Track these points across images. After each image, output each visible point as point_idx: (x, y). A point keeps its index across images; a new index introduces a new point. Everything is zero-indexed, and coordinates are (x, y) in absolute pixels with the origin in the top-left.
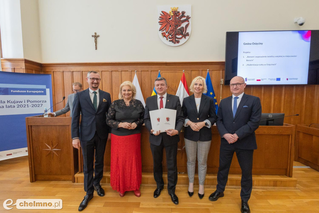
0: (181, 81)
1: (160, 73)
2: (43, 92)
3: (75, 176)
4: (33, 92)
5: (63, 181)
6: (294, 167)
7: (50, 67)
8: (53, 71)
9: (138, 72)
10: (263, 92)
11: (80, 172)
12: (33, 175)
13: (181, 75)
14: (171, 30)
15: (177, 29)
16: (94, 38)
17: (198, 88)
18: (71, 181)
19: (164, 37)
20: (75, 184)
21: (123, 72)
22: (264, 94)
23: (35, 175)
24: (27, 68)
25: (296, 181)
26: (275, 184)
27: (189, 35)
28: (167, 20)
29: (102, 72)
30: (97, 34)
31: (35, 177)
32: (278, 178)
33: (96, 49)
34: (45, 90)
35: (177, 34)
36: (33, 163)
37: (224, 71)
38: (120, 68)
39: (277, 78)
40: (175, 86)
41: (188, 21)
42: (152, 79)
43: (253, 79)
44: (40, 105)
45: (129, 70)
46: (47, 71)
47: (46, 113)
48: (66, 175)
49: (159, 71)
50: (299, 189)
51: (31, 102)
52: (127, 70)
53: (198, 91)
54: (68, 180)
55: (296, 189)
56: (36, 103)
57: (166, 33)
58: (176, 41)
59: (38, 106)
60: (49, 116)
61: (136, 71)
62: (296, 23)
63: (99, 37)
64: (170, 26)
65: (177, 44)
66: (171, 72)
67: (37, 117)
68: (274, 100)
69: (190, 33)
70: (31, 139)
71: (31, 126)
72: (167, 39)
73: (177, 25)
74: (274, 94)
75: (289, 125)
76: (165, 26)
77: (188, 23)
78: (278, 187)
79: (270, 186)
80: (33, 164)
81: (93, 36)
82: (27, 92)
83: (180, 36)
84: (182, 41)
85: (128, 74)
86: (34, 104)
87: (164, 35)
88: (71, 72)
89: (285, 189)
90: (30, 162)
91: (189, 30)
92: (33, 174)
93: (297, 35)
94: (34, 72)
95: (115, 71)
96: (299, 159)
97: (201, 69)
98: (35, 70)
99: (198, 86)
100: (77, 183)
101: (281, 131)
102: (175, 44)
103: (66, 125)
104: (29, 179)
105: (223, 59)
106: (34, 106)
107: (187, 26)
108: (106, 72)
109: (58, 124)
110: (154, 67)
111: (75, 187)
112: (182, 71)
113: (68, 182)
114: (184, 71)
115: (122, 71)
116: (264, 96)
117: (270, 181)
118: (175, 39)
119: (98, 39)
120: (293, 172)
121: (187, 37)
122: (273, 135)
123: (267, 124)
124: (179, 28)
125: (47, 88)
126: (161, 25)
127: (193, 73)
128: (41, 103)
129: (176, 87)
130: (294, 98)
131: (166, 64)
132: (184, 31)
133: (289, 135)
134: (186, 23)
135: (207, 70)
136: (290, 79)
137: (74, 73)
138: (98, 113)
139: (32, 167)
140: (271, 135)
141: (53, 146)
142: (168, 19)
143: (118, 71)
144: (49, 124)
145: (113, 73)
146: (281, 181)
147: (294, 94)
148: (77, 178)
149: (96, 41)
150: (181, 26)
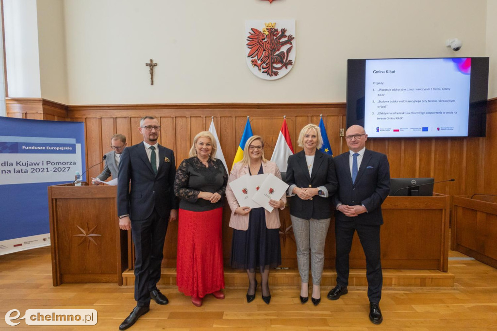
0: (281, 132)
1: (250, 120)
2: (71, 148)
3: (123, 276)
4: (55, 148)
5: (103, 283)
6: (450, 259)
7: (81, 111)
8: (85, 117)
9: (215, 118)
10: (403, 148)
11: (131, 269)
12: (58, 275)
13: (281, 123)
14: (265, 57)
15: (275, 54)
16: (148, 68)
17: (311, 141)
18: (116, 282)
19: (255, 66)
20: (123, 287)
21: (193, 119)
22: (405, 151)
23: (61, 275)
24: (45, 113)
25: (453, 278)
26: (423, 282)
27: (293, 64)
28: (259, 41)
29: (161, 119)
30: (154, 62)
31: (61, 279)
32: (427, 273)
33: (152, 84)
34: (73, 146)
35: (274, 62)
36: (57, 256)
37: (345, 117)
38: (187, 113)
39: (423, 128)
40: (272, 140)
41: (291, 44)
42: (237, 128)
43: (389, 129)
44: (67, 169)
45: (202, 116)
46: (76, 116)
47: (78, 180)
48: (108, 273)
49: (248, 117)
50: (457, 289)
51: (53, 164)
52: (200, 116)
53: (311, 145)
54: (111, 282)
55: (454, 290)
56: (60, 166)
57: (258, 60)
58: (272, 72)
59: (62, 170)
60: (82, 185)
61: (212, 117)
62: (449, 46)
63: (156, 65)
64: (264, 50)
65: (274, 77)
66: (266, 118)
67: (65, 185)
68: (420, 160)
69: (293, 61)
70: (55, 221)
71: (56, 199)
72: (260, 70)
73: (273, 49)
74: (420, 150)
75: (441, 195)
76: (257, 50)
77: (291, 46)
78: (428, 288)
79: (416, 285)
80: (57, 258)
81: (147, 65)
82: (46, 148)
83: (279, 65)
84: (283, 72)
85: (200, 121)
86: (57, 166)
87: (254, 63)
88: (114, 118)
89: (437, 289)
90: (54, 255)
91: (292, 57)
92: (58, 273)
93: (451, 65)
94: (56, 119)
95: (181, 117)
96: (458, 247)
97: (309, 115)
98: (58, 116)
99: (310, 139)
100: (126, 285)
101: (429, 204)
102: (272, 77)
103: (110, 198)
104: (52, 281)
105: (344, 100)
106: (57, 170)
107: (289, 50)
108: (166, 118)
109: (98, 196)
110: (240, 112)
111: (122, 292)
112: (282, 118)
113: (112, 284)
114: (284, 116)
115: (191, 117)
116: (404, 153)
117: (416, 278)
118: (272, 69)
119: (156, 69)
120: (449, 266)
121: (290, 67)
122: (418, 209)
123: (410, 194)
124: (277, 53)
125: (77, 142)
126: (250, 49)
127: (300, 119)
128: (69, 166)
129: (274, 141)
130: (449, 156)
131: (257, 107)
132: (284, 57)
133: (441, 210)
134: (288, 46)
135: (319, 116)
136: (443, 129)
137: (118, 120)
138: (159, 178)
139: (56, 261)
140: (416, 209)
141: (89, 231)
142: (261, 41)
143: (185, 117)
144: (84, 197)
145: (178, 119)
146: (432, 278)
147: (449, 151)
148: (126, 277)
149: (152, 72)
150: (280, 51)
